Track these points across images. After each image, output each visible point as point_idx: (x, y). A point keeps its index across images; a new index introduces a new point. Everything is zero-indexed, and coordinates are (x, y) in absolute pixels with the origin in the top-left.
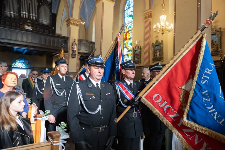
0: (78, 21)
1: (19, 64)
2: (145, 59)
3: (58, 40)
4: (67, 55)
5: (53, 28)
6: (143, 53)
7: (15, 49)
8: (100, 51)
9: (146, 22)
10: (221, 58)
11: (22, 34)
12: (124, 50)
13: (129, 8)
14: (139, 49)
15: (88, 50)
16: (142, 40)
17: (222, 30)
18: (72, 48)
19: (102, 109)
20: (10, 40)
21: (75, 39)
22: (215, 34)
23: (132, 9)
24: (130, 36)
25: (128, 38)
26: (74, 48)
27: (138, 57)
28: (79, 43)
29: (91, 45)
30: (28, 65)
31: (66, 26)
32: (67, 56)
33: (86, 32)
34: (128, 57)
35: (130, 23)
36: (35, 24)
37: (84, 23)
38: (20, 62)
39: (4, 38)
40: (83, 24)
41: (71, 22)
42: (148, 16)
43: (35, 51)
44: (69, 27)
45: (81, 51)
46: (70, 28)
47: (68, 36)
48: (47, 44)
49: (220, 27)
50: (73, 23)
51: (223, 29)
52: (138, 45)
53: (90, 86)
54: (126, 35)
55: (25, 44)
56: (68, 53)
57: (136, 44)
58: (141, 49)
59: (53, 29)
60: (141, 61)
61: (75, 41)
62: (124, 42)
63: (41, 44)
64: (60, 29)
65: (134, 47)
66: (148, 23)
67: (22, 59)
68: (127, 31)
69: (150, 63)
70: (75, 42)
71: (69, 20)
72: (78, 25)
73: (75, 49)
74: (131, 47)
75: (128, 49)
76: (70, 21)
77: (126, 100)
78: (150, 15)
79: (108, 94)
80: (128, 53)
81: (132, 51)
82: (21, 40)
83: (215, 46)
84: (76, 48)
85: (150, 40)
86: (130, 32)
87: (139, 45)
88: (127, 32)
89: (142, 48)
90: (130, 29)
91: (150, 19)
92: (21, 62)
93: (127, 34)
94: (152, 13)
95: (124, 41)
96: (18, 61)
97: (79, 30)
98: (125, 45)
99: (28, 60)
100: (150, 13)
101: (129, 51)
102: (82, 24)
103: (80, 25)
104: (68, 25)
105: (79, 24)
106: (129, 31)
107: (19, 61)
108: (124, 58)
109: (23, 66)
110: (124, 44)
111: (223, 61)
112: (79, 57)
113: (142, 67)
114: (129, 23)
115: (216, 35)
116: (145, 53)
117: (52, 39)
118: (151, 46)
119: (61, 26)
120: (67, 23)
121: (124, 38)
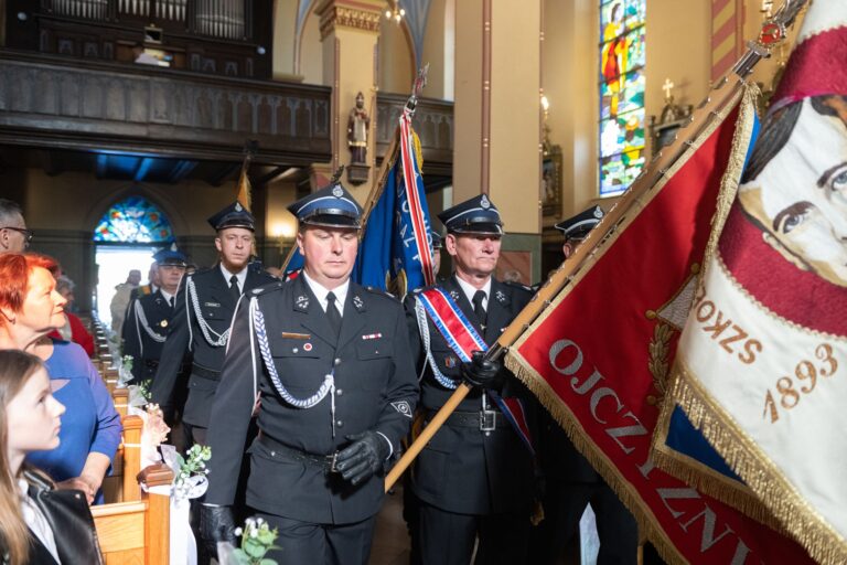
0: (375, 8)
1: (124, 225)
3: (284, 102)
4: (328, 170)
5: (262, 51)
7: (102, 160)
8: (483, 142)
11: (127, 89)
12: (601, 131)
16: (698, 72)
18: (351, 136)
19: (339, 392)
20: (76, 118)
21: (360, 94)
24: (634, 56)
25: (621, 71)
26: (356, 136)
28: (379, 109)
29: (437, 119)
30: (162, 228)
31: (318, 35)
32: (330, 176)
34: (628, 167)
36: (181, 38)
37: (403, 12)
38: (127, 219)
39: (52, 111)
40: (398, 18)
41: (340, 13)
43: (187, 163)
44: (329, 39)
46: (336, 42)
47: (330, 84)
48: (235, 127)
50: (351, 19)
52: (676, 102)
53: (303, 302)
54: (612, 53)
55: (141, 132)
56: (330, 165)
57: (668, 95)
59: (259, 55)
61: (359, 106)
62: (601, 92)
63: (210, 130)
64: (295, 56)
65: (658, 114)
67: (133, 204)
68: (618, 32)
70: (358, 111)
71: (330, 8)
72: (371, 27)
73: (364, 144)
74: (642, 112)
75: (623, 124)
76: (335, 8)
77: (453, 361)
79: (372, 336)
80: (626, 146)
81: (647, 132)
82: (122, 117)
84: (365, 139)
87: (683, 99)
88: (617, 41)
90: (631, 22)
92: (132, 218)
93: (618, 49)
95: (600, 84)
96: (120, 214)
97: (380, 47)
98: (607, 109)
99: (160, 206)
101: (629, 136)
102: (392, 21)
103: (382, 27)
104: (326, 30)
105: (376, 20)
106: (627, 32)
107: (125, 214)
108: (608, 173)
109: (144, 234)
110: (604, 101)
117: (256, 102)
119: (295, 41)
120: (321, 21)
121: (603, 71)
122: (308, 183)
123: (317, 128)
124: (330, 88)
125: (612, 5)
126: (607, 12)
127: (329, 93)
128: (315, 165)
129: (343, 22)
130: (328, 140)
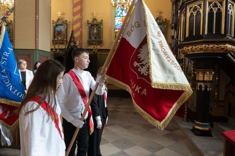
10: (65, 47)
17: (67, 22)
49: (66, 19)
51: (69, 22)
83: (63, 35)
111: (66, 50)
115: (63, 26)
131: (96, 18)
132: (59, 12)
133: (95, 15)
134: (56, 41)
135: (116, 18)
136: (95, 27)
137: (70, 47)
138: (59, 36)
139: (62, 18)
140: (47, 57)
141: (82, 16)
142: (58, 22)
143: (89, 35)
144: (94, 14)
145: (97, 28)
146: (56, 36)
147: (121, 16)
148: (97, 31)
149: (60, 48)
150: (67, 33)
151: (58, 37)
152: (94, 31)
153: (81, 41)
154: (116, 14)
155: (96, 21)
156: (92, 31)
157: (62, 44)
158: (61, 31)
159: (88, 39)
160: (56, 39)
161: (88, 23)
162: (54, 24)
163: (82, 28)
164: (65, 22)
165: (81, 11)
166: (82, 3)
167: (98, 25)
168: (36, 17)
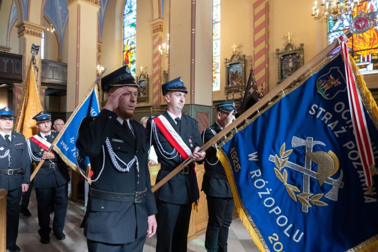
0: (40, 28)
2: (154, 96)
4: (21, 86)
6: (151, 86)
8: (76, 83)
9: (154, 38)
13: (131, 11)
14: (145, 79)
15: (61, 79)
16: (150, 65)
17: (246, 58)
22: (238, 63)
23: (134, 14)
24: (133, 57)
25: (130, 61)
27: (145, 92)
31: (17, 35)
32: (21, 88)
33: (58, 45)
35: (133, 37)
40: (52, 31)
41: (26, 29)
42: (158, 29)
44: (22, 37)
45: (47, 81)
46: (25, 39)
47: (22, 54)
49: (244, 54)
50: (31, 31)
51: (248, 57)
52: (144, 73)
54: (127, 55)
56: (22, 84)
57: (142, 71)
58: (148, 79)
60: (148, 98)
64: (7, 39)
65: (139, 76)
66: (157, 39)
68: (129, 48)
69: (162, 102)
71: (22, 26)
72: (40, 35)
76: (24, 27)
78: (160, 28)
83: (239, 79)
85: (160, 65)
86: (132, 51)
87: (146, 72)
88: (128, 51)
89: (150, 77)
90: (133, 46)
91: (160, 34)
93: (129, 54)
94: (163, 24)
100: (161, 24)
104: (21, 34)
106: (131, 49)
111: (242, 100)
112: (44, 91)
113: (150, 107)
114: (131, 37)
115: (240, 64)
116: (154, 86)
118: (162, 75)
119: (7, 34)
120: (19, 30)
121: (124, 60)
122: (12, 90)
123: (16, 70)
124: (22, 56)
125: (127, 39)
126: (125, 41)
127: (22, 58)
128: (15, 84)
129: (28, 32)
130: (21, 75)
131: (292, 43)
132: (234, 45)
133: (289, 39)
134: (230, 88)
135: (330, 37)
136: (290, 58)
137: (248, 95)
138: (234, 80)
139: (239, 53)
140: (208, 113)
141: (268, 45)
142: (233, 60)
143: (280, 73)
144: (288, 37)
145: (293, 59)
146: (230, 81)
147: (340, 30)
148: (293, 64)
149: (235, 98)
150: (245, 74)
151: (233, 82)
152: (288, 65)
153: (268, 83)
154: (330, 29)
155: (292, 48)
156: (285, 65)
157: (237, 91)
158: (236, 72)
159: (278, 80)
160: (230, 85)
161: (278, 54)
162: (228, 64)
163: (268, 64)
164: (243, 58)
165: (266, 37)
166: (268, 24)
167: (295, 54)
168: (191, 61)
